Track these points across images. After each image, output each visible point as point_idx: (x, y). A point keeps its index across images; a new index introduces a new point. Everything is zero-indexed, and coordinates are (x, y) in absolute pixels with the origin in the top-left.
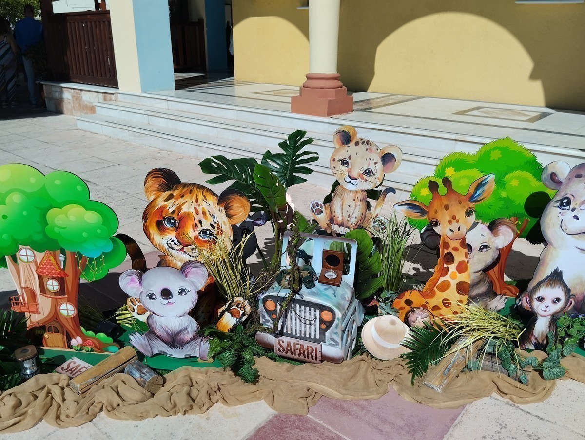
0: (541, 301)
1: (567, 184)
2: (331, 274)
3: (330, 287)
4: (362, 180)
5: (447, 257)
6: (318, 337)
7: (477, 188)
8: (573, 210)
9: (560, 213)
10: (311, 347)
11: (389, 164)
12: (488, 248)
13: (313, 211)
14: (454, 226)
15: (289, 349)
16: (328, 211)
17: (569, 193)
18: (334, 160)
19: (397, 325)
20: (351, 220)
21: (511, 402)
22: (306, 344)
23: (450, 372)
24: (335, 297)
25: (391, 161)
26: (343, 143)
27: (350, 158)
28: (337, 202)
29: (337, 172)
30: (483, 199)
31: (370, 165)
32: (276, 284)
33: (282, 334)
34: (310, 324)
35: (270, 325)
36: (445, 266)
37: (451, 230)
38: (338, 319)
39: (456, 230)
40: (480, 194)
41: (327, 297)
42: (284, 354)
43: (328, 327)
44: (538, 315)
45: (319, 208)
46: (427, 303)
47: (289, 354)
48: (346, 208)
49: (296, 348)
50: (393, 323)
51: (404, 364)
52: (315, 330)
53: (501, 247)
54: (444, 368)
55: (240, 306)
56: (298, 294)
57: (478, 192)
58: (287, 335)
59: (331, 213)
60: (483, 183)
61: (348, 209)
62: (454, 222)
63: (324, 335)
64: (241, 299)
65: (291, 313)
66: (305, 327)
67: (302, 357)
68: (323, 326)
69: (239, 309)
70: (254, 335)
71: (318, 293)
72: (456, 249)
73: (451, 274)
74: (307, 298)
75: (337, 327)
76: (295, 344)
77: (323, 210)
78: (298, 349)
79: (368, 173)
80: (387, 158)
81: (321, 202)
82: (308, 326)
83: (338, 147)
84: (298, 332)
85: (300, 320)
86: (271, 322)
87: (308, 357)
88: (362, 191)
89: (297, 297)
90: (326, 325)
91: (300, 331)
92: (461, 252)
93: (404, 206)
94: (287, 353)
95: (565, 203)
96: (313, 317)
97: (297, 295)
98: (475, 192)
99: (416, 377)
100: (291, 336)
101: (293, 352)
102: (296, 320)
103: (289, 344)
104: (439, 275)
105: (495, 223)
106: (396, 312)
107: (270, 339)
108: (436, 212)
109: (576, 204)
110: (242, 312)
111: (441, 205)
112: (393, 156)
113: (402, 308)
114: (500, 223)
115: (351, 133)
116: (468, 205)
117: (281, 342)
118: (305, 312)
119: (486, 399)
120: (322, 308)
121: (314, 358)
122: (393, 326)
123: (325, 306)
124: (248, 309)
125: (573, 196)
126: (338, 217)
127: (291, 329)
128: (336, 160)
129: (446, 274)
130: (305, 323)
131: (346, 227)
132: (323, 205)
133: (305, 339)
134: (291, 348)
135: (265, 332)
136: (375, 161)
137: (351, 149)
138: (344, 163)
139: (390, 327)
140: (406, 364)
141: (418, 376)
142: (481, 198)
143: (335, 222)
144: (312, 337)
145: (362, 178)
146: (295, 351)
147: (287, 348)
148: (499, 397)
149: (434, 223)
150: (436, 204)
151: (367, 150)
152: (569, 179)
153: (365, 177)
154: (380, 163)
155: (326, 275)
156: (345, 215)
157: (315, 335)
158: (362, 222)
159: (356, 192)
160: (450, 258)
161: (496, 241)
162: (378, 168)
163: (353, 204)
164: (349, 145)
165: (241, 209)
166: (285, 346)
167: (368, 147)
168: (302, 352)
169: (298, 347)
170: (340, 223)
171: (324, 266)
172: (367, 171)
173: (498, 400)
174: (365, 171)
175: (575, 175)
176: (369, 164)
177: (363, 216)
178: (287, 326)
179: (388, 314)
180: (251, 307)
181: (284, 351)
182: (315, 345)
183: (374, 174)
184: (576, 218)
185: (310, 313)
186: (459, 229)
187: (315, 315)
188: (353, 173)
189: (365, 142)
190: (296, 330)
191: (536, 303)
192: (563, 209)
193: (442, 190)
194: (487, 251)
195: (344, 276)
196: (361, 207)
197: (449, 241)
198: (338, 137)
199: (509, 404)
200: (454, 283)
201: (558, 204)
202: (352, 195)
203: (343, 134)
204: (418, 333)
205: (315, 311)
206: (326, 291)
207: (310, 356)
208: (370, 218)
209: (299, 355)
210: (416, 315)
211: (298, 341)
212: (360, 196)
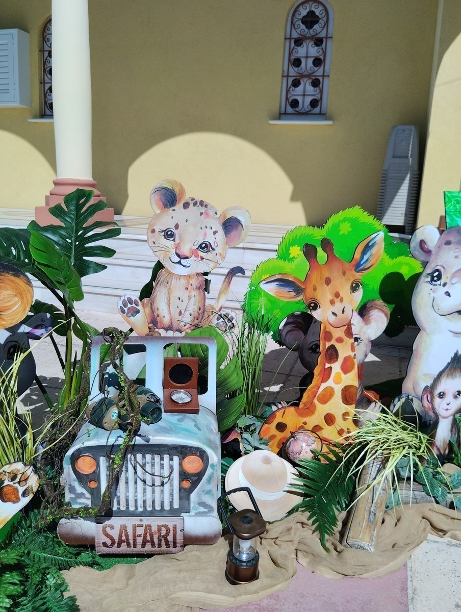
0: (442, 398)
1: (437, 253)
2: (181, 396)
3: (185, 417)
4: (196, 259)
5: (329, 352)
6: (176, 505)
7: (364, 252)
8: (445, 285)
9: (431, 289)
10: (165, 526)
11: (234, 233)
12: (359, 341)
13: (123, 312)
14: (337, 308)
15: (124, 538)
16: (148, 310)
17: (439, 264)
18: (153, 231)
19: (273, 463)
20: (183, 320)
21: (454, 542)
22: (155, 523)
23: (377, 517)
24: (199, 429)
25: (236, 228)
26: (165, 206)
27: (177, 227)
28: (160, 294)
29: (159, 249)
30: (371, 266)
31: (208, 236)
32: (88, 427)
33: (109, 514)
34: (163, 484)
35: (86, 501)
36: (327, 365)
37: (334, 314)
38: (213, 466)
39: (339, 313)
40: (367, 260)
41: (188, 433)
42: (114, 549)
43: (195, 484)
44: (440, 417)
45: (134, 305)
46: (305, 423)
47: (124, 549)
48: (174, 302)
49: (138, 533)
50: (267, 461)
51: (305, 520)
52: (172, 494)
53: (373, 338)
54: (367, 513)
55: (17, 480)
56: (140, 436)
57: (366, 257)
58: (121, 514)
59: (153, 312)
60: (370, 244)
61: (179, 302)
62: (337, 301)
63: (188, 499)
64: (19, 466)
65: (127, 471)
66: (153, 492)
67: (148, 548)
68: (186, 484)
69: (17, 485)
70: (53, 526)
71: (171, 428)
72: (340, 340)
73: (334, 377)
74: (157, 439)
75: (209, 480)
76: (135, 528)
77: (140, 308)
78: (140, 536)
79: (204, 247)
80: (230, 225)
81: (136, 296)
82: (158, 490)
83: (158, 212)
84: (140, 503)
85: (144, 481)
86: (88, 495)
87: (160, 545)
88: (198, 274)
89: (138, 440)
90: (191, 480)
91: (145, 502)
92: (346, 343)
93: (271, 284)
94: (119, 546)
95: (436, 276)
96: (166, 472)
97: (137, 438)
98: (362, 258)
99: (327, 536)
100: (127, 514)
101: (131, 542)
102: (136, 483)
103: (123, 529)
104: (320, 380)
105: (366, 307)
106: (266, 443)
107: (86, 527)
108: (315, 289)
109: (447, 278)
110: (21, 490)
111: (321, 278)
112: (239, 222)
113: (273, 437)
114: (372, 306)
115: (177, 190)
116: (353, 276)
117: (108, 529)
118: (153, 465)
119: (424, 545)
120: (183, 451)
121: (171, 544)
122: (269, 466)
123: (190, 447)
124: (34, 482)
125: (443, 267)
126: (164, 317)
127: (127, 501)
128: (157, 231)
129: (329, 377)
130: (153, 485)
131: (177, 330)
132: (138, 300)
133: (153, 513)
134: (127, 536)
135: (76, 518)
136: (214, 230)
137: (178, 214)
138: (169, 235)
139: (263, 469)
140: (309, 519)
141: (328, 534)
142: (369, 265)
143: (159, 324)
144: (167, 507)
145: (197, 256)
146: (135, 540)
147: (120, 536)
148: (437, 538)
149: (312, 305)
150: (315, 276)
151: (201, 214)
152: (439, 247)
153: (201, 254)
154: (221, 232)
155: (174, 397)
156: (175, 313)
157: (171, 503)
158: (200, 319)
159: (189, 277)
160: (332, 354)
161: (368, 331)
162: (218, 239)
163: (184, 295)
164: (174, 208)
165: (16, 299)
166: (115, 534)
167: (203, 210)
168: (148, 538)
169: (140, 531)
170: (167, 326)
171: (165, 385)
172: (204, 245)
173: (437, 542)
174: (200, 246)
175: (444, 241)
176: (205, 235)
177: (200, 312)
178: (118, 497)
179: (256, 449)
180: (40, 477)
181: (113, 543)
182: (170, 522)
183: (213, 249)
184: (448, 294)
185: (162, 465)
186: (343, 311)
187: (171, 467)
188: (182, 250)
189: (198, 203)
190: (136, 501)
191: (437, 400)
192: (435, 285)
193: (322, 255)
194: (358, 345)
195: (200, 396)
196: (197, 298)
197: (332, 330)
198: (156, 197)
199: (453, 545)
200: (338, 389)
201: (429, 279)
202: (183, 281)
203: (165, 192)
204: (307, 469)
205: (171, 459)
206: (182, 423)
207: (163, 542)
208: (211, 313)
209: (143, 545)
210: (299, 442)
211: (141, 520)
212: (195, 282)
